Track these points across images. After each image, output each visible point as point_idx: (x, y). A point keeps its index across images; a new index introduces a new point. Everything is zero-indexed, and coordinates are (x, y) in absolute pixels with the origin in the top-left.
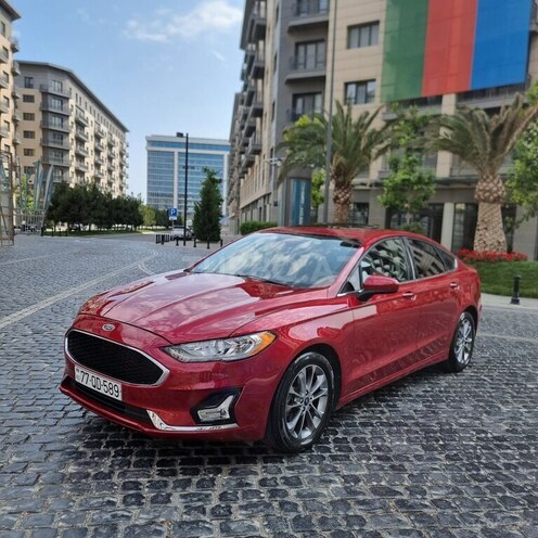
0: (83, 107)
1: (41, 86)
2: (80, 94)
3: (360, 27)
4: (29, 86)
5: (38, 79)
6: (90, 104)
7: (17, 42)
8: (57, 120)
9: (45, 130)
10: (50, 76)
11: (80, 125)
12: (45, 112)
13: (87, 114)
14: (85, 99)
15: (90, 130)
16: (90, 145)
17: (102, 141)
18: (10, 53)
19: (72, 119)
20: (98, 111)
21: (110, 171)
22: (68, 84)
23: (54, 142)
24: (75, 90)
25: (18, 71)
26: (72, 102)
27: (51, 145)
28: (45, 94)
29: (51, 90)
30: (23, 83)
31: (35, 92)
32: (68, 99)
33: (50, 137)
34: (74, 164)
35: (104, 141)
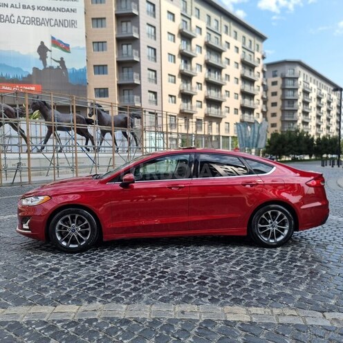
0: (309, 81)
1: (282, 74)
2: (307, 73)
4: (275, 76)
5: (280, 71)
6: (314, 77)
7: (265, 53)
8: (291, 93)
9: (283, 100)
10: (287, 67)
11: (306, 93)
12: (283, 89)
13: (312, 85)
14: (310, 75)
15: (313, 95)
16: (313, 104)
17: (322, 100)
18: (261, 60)
19: (300, 90)
20: (319, 81)
21: (328, 120)
22: (298, 69)
23: (289, 106)
24: (303, 71)
25: (265, 70)
26: (301, 79)
27: (287, 108)
28: (284, 78)
29: (287, 75)
30: (271, 75)
31: (279, 79)
32: (297, 78)
33: (286, 104)
34: (300, 118)
35: (324, 100)
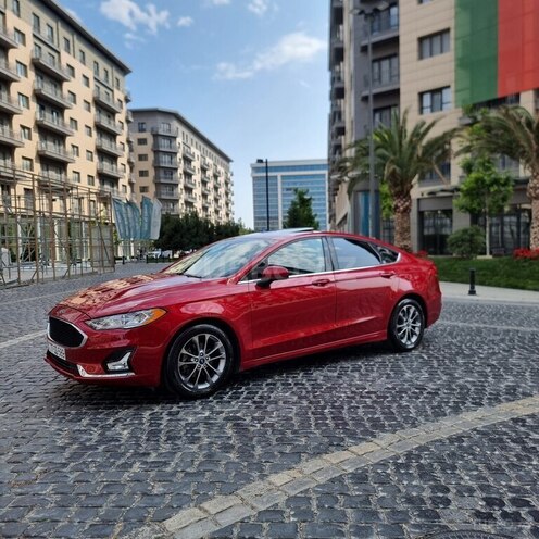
0: (189, 143)
1: (152, 130)
2: (187, 132)
3: (431, 37)
4: (142, 130)
5: (149, 123)
6: (195, 139)
7: (129, 93)
8: (167, 158)
9: (157, 168)
10: (160, 119)
11: (187, 160)
12: (156, 152)
13: (193, 150)
14: (191, 136)
15: (196, 164)
16: (197, 177)
17: (208, 172)
18: (124, 104)
19: (179, 156)
20: (203, 145)
21: (216, 200)
22: (175, 124)
23: (166, 178)
24: (182, 129)
25: (131, 119)
26: (179, 140)
27: (162, 181)
28: (156, 136)
29: (161, 132)
30: (137, 129)
31: (147, 135)
32: (175, 138)
33: (162, 174)
34: (183, 196)
35: (210, 173)
